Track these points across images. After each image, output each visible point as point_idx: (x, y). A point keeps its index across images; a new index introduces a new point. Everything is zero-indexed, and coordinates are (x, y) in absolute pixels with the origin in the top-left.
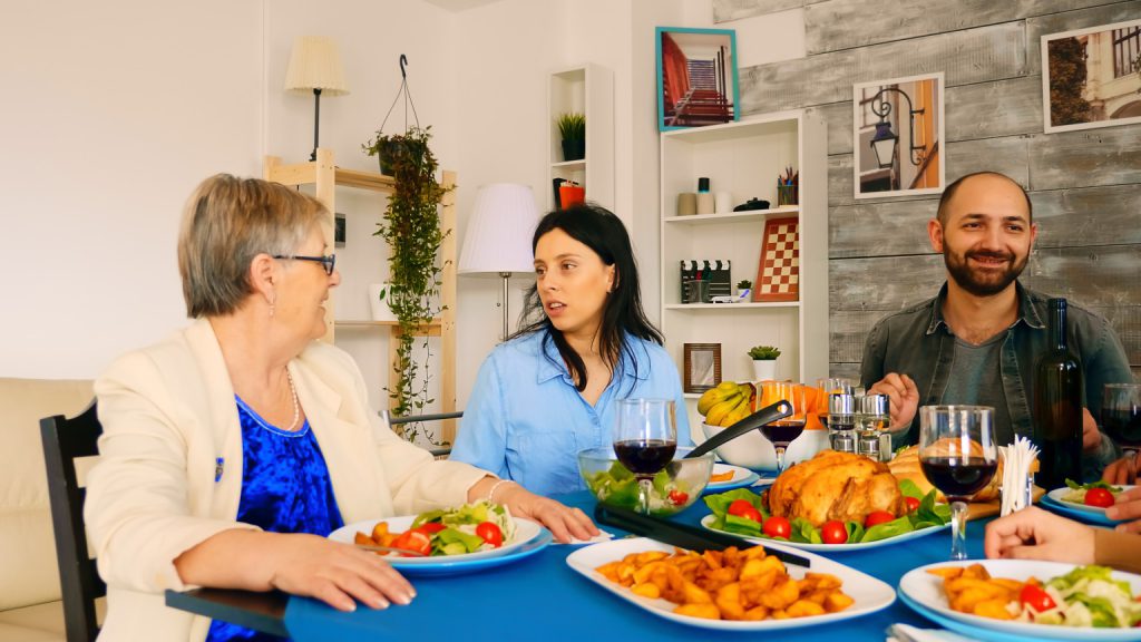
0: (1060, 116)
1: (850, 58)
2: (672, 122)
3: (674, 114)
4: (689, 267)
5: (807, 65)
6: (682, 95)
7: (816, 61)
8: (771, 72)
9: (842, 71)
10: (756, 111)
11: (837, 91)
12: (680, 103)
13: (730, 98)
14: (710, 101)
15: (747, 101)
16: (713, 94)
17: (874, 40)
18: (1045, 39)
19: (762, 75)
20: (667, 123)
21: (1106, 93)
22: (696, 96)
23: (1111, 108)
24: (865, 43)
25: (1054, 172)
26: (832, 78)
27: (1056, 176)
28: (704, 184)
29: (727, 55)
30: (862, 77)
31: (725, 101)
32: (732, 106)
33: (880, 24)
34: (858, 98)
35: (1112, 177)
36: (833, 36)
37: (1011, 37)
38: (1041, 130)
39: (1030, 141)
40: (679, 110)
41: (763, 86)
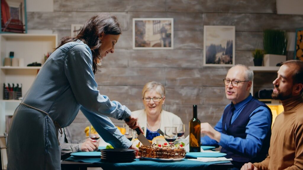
0: (138, 45)
1: (70, 15)
2: (4, 30)
3: (4, 27)
4: (7, 86)
5: (54, 15)
6: (7, 20)
7: (57, 14)
8: (40, 15)
9: (67, 19)
10: (34, 28)
11: (65, 26)
12: (7, 23)
13: (24, 23)
14: (17, 23)
15: (30, 24)
16: (18, 21)
17: (79, 10)
18: (134, 20)
19: (36, 16)
20: (2, 30)
21: (151, 39)
22: (13, 21)
23: (152, 44)
24: (75, 10)
25: (135, 61)
26: (63, 21)
27: (136, 63)
28: (12, 54)
29: (23, 6)
30: (74, 22)
31: (22, 23)
32: (25, 26)
33: (81, 5)
34: (73, 30)
35: (151, 65)
36: (64, 6)
37: (124, 17)
38: (131, 48)
39: (128, 51)
40: (6, 26)
41: (36, 20)
